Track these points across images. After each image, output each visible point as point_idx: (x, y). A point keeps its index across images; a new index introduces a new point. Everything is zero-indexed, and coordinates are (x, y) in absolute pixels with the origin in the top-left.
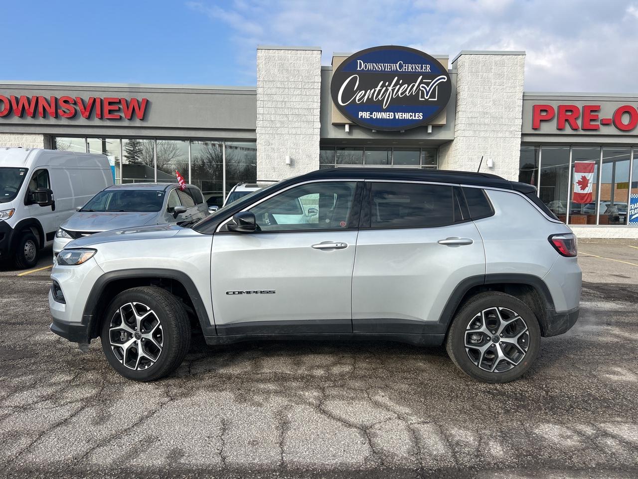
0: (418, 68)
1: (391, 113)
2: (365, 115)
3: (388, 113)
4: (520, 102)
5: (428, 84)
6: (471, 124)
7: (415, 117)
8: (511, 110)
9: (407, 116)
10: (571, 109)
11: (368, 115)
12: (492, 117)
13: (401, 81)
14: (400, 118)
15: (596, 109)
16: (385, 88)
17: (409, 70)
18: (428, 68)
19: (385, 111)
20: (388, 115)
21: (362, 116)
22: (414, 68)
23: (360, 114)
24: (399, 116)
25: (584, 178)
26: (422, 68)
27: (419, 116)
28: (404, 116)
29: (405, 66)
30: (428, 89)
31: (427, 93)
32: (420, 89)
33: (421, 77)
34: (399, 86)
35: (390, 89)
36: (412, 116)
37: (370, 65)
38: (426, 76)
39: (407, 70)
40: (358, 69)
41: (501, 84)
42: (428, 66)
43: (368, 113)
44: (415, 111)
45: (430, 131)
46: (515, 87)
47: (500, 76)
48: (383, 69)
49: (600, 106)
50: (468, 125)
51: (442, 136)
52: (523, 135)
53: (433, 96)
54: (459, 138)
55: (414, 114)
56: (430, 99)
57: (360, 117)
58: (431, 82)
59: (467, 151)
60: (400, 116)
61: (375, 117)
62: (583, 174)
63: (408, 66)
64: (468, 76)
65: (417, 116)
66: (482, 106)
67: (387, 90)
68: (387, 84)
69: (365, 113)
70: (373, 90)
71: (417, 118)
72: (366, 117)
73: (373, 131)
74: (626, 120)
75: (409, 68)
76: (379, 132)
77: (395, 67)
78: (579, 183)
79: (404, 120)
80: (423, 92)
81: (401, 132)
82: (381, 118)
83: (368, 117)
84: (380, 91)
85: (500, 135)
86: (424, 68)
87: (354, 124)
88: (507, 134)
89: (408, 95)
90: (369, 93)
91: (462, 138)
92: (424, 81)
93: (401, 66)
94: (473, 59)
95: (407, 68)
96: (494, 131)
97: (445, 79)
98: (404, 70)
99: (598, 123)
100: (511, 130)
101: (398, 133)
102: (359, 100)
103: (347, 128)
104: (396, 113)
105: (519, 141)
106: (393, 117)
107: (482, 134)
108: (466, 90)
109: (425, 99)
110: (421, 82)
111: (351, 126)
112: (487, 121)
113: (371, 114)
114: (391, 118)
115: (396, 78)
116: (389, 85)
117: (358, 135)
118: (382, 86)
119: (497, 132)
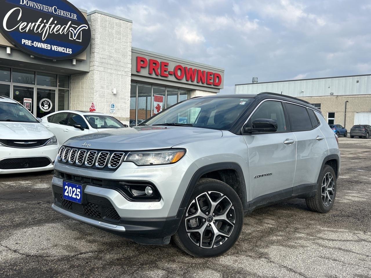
0: (68, 15)
1: (48, 45)
2: (28, 43)
3: (46, 44)
4: (130, 53)
5: (75, 28)
6: (103, 63)
7: (66, 51)
8: (126, 57)
9: (60, 49)
10: (155, 63)
11: (30, 43)
12: (114, 60)
13: (56, 22)
14: (55, 50)
15: (166, 65)
16: (43, 24)
17: (62, 15)
18: (75, 17)
19: (44, 42)
20: (46, 46)
21: (24, 43)
22: (65, 14)
23: (23, 41)
24: (54, 48)
25: (158, 105)
26: (71, 16)
27: (69, 51)
28: (58, 49)
29: (59, 11)
30: (75, 32)
31: (75, 35)
32: (69, 31)
33: (70, 22)
34: (54, 25)
35: (48, 25)
36: (64, 50)
37: (31, 3)
38: (73, 22)
39: (60, 14)
40: (21, 3)
41: (120, 39)
42: (75, 16)
43: (30, 41)
44: (67, 47)
45: (74, 63)
46: (127, 43)
47: (119, 33)
48: (42, 9)
49: (168, 63)
50: (100, 63)
51: (81, 68)
52: (132, 75)
53: (78, 38)
54: (95, 71)
55: (65, 48)
56: (77, 40)
57: (23, 43)
58: (77, 27)
59: (100, 81)
60: (56, 48)
61: (36, 46)
62: (158, 103)
63: (61, 11)
64: (100, 29)
65: (68, 51)
66: (109, 52)
67: (45, 26)
68: (45, 21)
69: (28, 41)
70: (33, 24)
71: (67, 52)
72: (28, 44)
73: (31, 56)
74: (179, 73)
75: (62, 13)
76: (35, 58)
77: (52, 9)
78: (156, 108)
79: (58, 52)
80: (71, 33)
81: (53, 60)
82: (40, 47)
83: (30, 45)
84: (39, 26)
85: (119, 73)
86: (72, 16)
87: (16, 48)
88: (123, 73)
89: (61, 34)
90: (30, 25)
91: (97, 72)
92: (72, 25)
93: (55, 10)
94: (102, 18)
95: (60, 12)
96: (116, 70)
97: (86, 27)
98: (58, 14)
99: (167, 73)
100: (126, 70)
101: (51, 61)
102: (22, 29)
103: (8, 51)
104: (52, 46)
105: (129, 79)
106: (50, 49)
107: (109, 71)
108: (99, 38)
109: (73, 39)
110: (70, 26)
111: (12, 49)
112: (112, 62)
113: (33, 43)
114: (48, 48)
115: (52, 19)
116: (47, 23)
117: (18, 58)
118: (42, 22)
119: (118, 70)
